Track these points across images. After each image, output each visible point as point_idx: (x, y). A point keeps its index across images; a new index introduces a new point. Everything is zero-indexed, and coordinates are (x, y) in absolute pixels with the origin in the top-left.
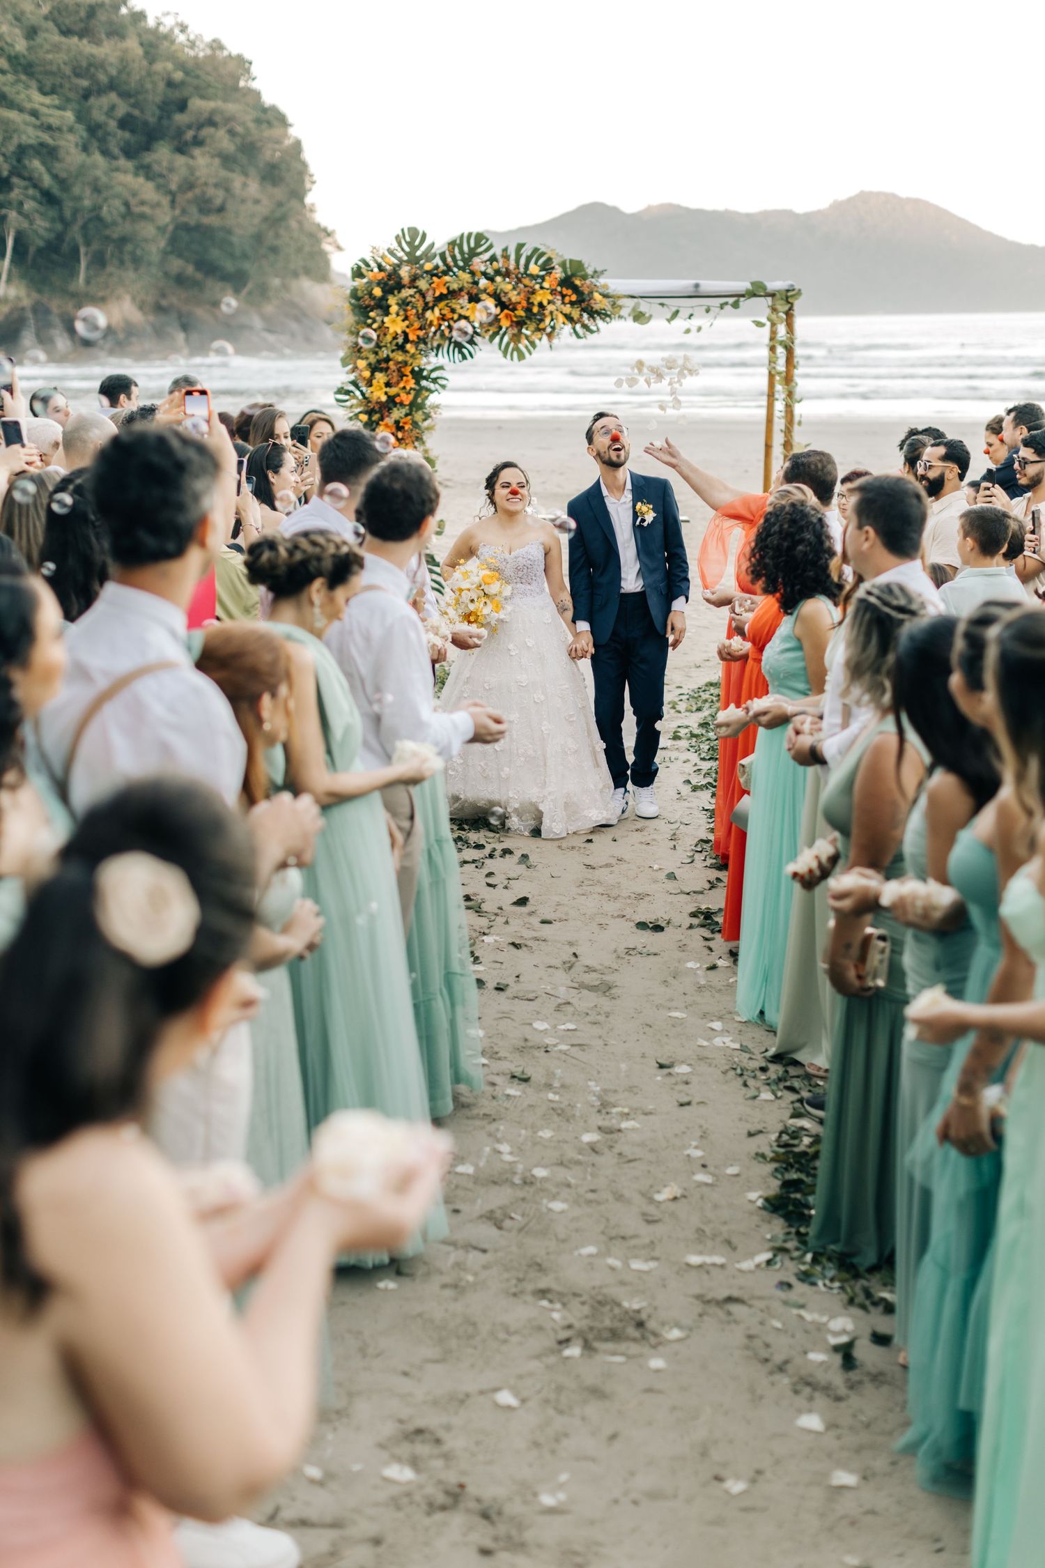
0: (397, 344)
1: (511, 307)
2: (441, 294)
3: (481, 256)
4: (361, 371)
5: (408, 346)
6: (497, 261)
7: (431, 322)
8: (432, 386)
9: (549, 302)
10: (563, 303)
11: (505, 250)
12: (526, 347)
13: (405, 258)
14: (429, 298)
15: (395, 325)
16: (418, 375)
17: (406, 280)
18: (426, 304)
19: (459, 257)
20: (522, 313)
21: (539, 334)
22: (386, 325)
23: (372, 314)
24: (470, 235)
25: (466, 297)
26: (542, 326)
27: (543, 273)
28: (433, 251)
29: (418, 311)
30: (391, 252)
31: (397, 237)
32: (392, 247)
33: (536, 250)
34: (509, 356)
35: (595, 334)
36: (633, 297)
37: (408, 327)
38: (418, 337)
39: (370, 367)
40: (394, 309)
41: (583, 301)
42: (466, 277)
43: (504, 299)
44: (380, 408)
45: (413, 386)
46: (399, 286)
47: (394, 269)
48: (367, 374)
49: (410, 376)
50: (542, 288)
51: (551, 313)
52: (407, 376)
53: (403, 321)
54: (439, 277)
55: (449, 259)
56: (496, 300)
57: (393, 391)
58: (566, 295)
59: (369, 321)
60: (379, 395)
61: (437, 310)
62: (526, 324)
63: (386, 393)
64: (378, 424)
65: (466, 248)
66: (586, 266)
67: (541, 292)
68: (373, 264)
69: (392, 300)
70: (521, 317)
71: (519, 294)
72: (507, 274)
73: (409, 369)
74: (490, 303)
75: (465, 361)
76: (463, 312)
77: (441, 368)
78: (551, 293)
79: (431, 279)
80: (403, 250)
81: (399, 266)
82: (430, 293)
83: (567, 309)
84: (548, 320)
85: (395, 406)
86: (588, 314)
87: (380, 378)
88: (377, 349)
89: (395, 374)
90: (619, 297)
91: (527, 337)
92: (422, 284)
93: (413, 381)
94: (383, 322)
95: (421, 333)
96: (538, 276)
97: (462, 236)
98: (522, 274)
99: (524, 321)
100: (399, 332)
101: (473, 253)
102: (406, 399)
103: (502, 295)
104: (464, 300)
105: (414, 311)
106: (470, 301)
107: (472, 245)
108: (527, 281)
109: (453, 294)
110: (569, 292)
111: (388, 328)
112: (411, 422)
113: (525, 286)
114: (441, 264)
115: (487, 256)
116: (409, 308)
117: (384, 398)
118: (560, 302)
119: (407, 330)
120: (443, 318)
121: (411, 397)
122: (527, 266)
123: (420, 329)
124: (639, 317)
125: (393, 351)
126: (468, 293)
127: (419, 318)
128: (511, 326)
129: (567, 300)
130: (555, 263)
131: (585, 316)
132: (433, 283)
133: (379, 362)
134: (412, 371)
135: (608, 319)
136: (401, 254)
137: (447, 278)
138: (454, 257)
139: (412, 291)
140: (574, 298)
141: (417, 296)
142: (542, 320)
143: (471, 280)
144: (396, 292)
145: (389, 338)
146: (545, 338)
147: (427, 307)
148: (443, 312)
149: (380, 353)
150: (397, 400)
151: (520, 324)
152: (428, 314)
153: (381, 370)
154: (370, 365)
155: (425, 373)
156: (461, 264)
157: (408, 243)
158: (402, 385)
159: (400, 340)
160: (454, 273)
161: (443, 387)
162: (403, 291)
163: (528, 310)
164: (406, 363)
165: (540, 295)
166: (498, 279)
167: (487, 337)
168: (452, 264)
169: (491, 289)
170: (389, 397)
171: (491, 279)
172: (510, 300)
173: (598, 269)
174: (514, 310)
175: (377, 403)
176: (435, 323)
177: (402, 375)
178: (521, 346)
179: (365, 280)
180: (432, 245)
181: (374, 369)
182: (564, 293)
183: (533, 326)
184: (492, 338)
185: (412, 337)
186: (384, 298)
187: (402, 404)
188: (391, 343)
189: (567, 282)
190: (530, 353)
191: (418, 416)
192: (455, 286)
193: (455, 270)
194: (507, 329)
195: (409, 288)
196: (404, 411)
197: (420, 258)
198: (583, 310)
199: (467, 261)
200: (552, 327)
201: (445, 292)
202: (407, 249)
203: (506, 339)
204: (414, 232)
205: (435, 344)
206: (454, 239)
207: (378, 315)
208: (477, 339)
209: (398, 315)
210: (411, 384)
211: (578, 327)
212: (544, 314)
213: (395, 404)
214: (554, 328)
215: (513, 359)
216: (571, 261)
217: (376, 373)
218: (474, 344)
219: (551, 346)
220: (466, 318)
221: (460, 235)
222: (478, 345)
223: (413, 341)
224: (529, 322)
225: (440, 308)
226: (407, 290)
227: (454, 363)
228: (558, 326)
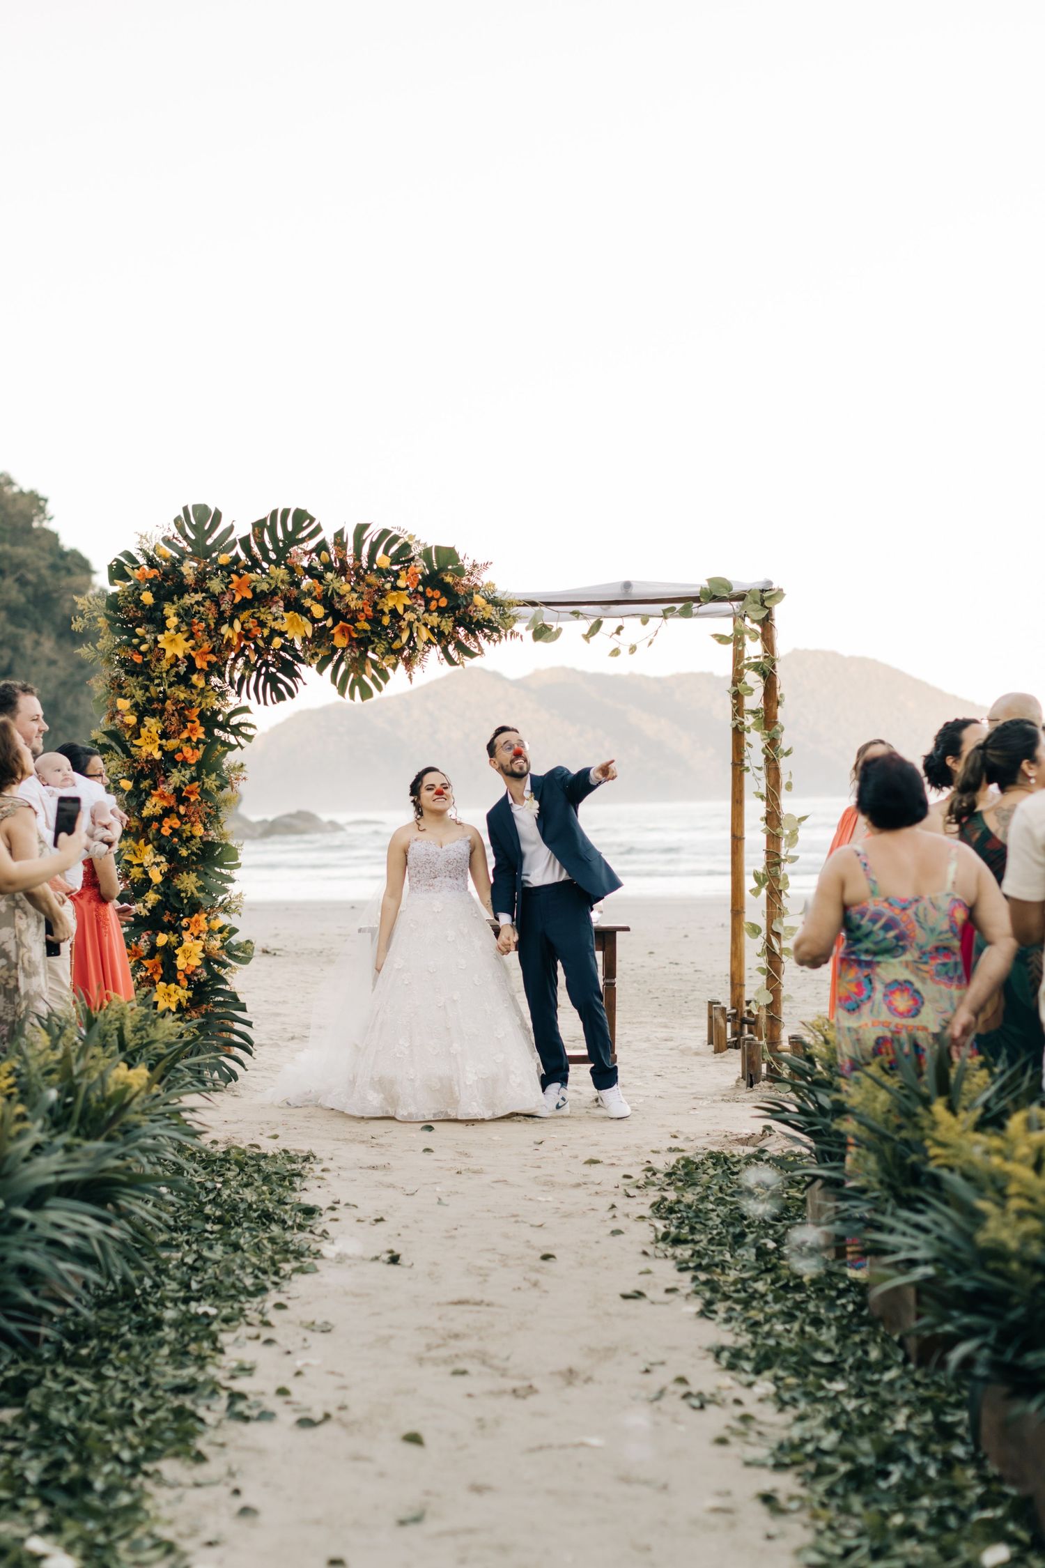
0: (177, 674)
1: (349, 617)
2: (244, 599)
3: (301, 546)
4: (123, 716)
5: (195, 678)
6: (327, 550)
7: (229, 640)
8: (232, 739)
9: (406, 608)
10: (427, 610)
11: (339, 534)
12: (373, 679)
13: (189, 549)
14: (225, 606)
15: (175, 645)
16: (210, 720)
17: (190, 579)
18: (221, 613)
19: (270, 546)
20: (367, 626)
21: (392, 659)
22: (160, 646)
23: (139, 631)
24: (286, 512)
25: (281, 604)
26: (396, 645)
27: (395, 568)
28: (231, 538)
29: (208, 626)
30: (167, 541)
31: (177, 521)
32: (170, 535)
33: (385, 533)
34: (347, 693)
35: (478, 657)
36: (533, 604)
37: (193, 649)
38: (209, 663)
39: (137, 710)
40: (172, 621)
41: (458, 607)
42: (281, 573)
43: (338, 606)
44: (151, 770)
45: (203, 737)
46: (181, 589)
47: (173, 565)
48: (132, 720)
49: (198, 722)
50: (395, 588)
51: (410, 624)
52: (194, 722)
53: (187, 640)
54: (240, 576)
55: (256, 550)
56: (325, 608)
57: (172, 744)
58: (432, 598)
59: (135, 641)
60: (149, 748)
61: (237, 625)
62: (373, 642)
63: (161, 748)
64: (149, 794)
65: (280, 535)
66: (461, 557)
67: (394, 594)
68: (142, 561)
69: (169, 610)
70: (365, 631)
71: (359, 598)
72: (343, 570)
73: (197, 711)
74: (318, 611)
75: (281, 702)
76: (277, 625)
77: (245, 710)
78: (410, 596)
79: (229, 576)
80: (186, 537)
81: (180, 562)
82: (227, 597)
83: (434, 619)
84: (405, 636)
85: (175, 767)
86: (466, 628)
87: (154, 725)
88: (148, 683)
89: (173, 719)
90: (511, 604)
91: (374, 664)
92: (215, 585)
93: (202, 730)
94: (156, 642)
95: (213, 658)
96: (389, 572)
97: (274, 513)
98: (365, 572)
99: (369, 638)
100: (180, 655)
101: (292, 539)
102: (193, 756)
103: (336, 599)
104: (278, 609)
105: (203, 625)
106: (287, 610)
107: (290, 528)
108: (372, 579)
109: (261, 599)
110: (437, 594)
111: (164, 650)
112: (199, 790)
113: (369, 585)
114: (243, 556)
115: (312, 544)
116: (195, 620)
117: (158, 755)
118: (422, 609)
119: (193, 654)
120: (246, 635)
121: (199, 754)
122: (372, 557)
123: (212, 652)
124: (542, 633)
125: (171, 685)
126: (285, 598)
127: (211, 637)
128: (349, 646)
129: (433, 605)
130: (416, 551)
131: (462, 631)
132: (231, 582)
133: (150, 700)
134: (201, 715)
135: (495, 636)
136: (184, 544)
137: (253, 576)
138: (262, 546)
139: (199, 597)
140: (443, 602)
141: (207, 603)
142: (397, 637)
143: (287, 578)
144: (175, 598)
145: (165, 665)
146: (401, 667)
147: (221, 619)
148: (249, 625)
149: (152, 689)
150: (178, 757)
151: (363, 643)
152: (225, 629)
153: (153, 714)
154: (136, 706)
155: (220, 718)
156: (273, 556)
157: (193, 527)
158: (185, 735)
159: (182, 669)
160: (264, 571)
161: (249, 738)
162: (186, 596)
163: (375, 621)
164: (189, 704)
165: (393, 598)
166: (329, 576)
167: (314, 666)
168: (259, 557)
169: (320, 589)
170: (165, 753)
171: (320, 577)
172: (348, 606)
173: (479, 562)
174: (354, 620)
175: (147, 761)
176: (235, 642)
177: (184, 721)
178: (366, 678)
179: (132, 582)
180: (230, 529)
181: (142, 711)
182: (429, 595)
183: (381, 648)
184: (320, 669)
185: (200, 664)
186: (157, 607)
187: (185, 764)
188: (168, 672)
189: (433, 580)
190: (380, 688)
191: (211, 782)
192: (265, 587)
193: (265, 565)
194: (344, 649)
195: (196, 591)
196: (188, 774)
197: (212, 548)
198: (459, 622)
199: (282, 553)
200: (410, 648)
201: (249, 596)
202: (193, 537)
203: (343, 667)
204: (201, 510)
205: (237, 676)
206: (262, 517)
207: (148, 632)
208: (301, 668)
209: (178, 630)
210: (200, 733)
211: (451, 648)
212: (400, 627)
213: (175, 764)
214: (414, 649)
215: (352, 697)
216: (438, 549)
217: (146, 718)
218: (293, 675)
219: (410, 677)
220: (282, 634)
221: (270, 512)
222: (300, 677)
223: (202, 670)
224: (376, 640)
225: (242, 620)
226: (192, 594)
227: (265, 703)
228: (420, 646)
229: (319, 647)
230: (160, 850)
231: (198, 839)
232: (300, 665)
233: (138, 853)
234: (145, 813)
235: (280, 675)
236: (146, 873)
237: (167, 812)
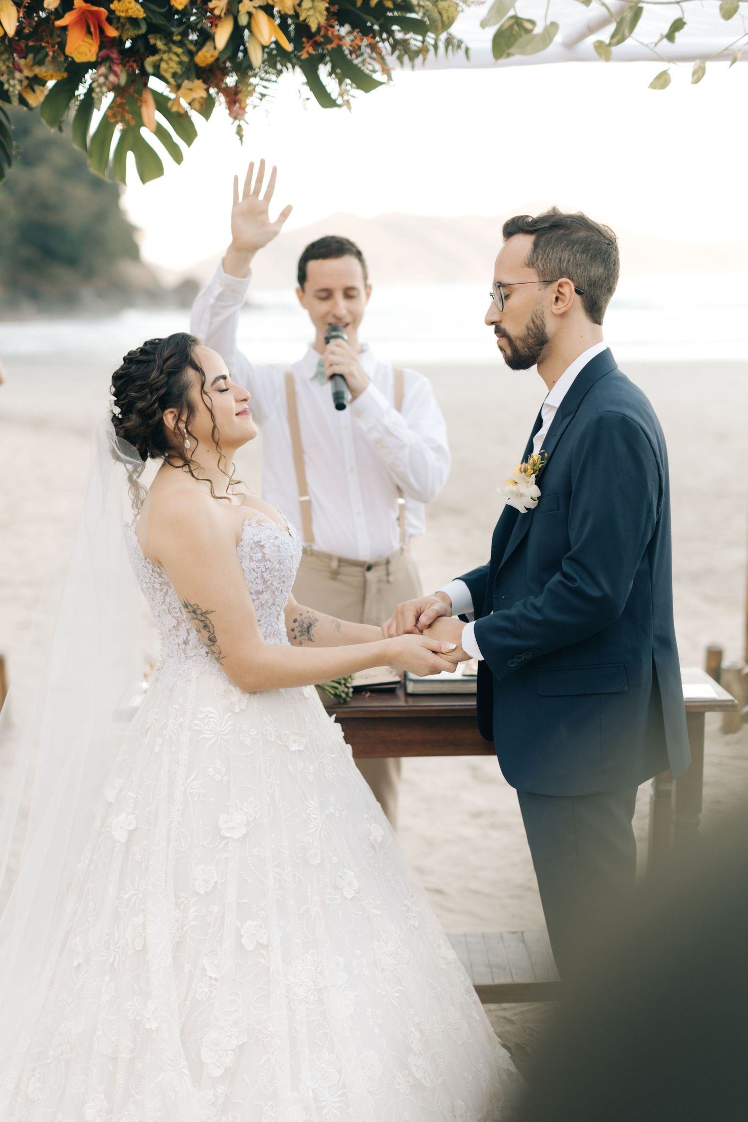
12: (161, 134)
20: (136, 11)
21: (198, 90)
26: (205, 55)
35: (383, 85)
51: (234, 6)
62: (154, 51)
70: (134, 23)
84: (222, 35)
86: (355, 26)
91: (161, 103)
99: (145, 39)
128: (105, 60)
131: (346, 34)
142: (206, 37)
151: (135, 53)
178: (147, 134)
183: (171, 63)
190: (177, 156)
198: (339, 7)
200: (237, 65)
203: (99, 109)
212: (211, 13)
214: (244, 69)
219: (239, 131)
224: (160, 45)
228: (257, 57)
229: (40, 63)
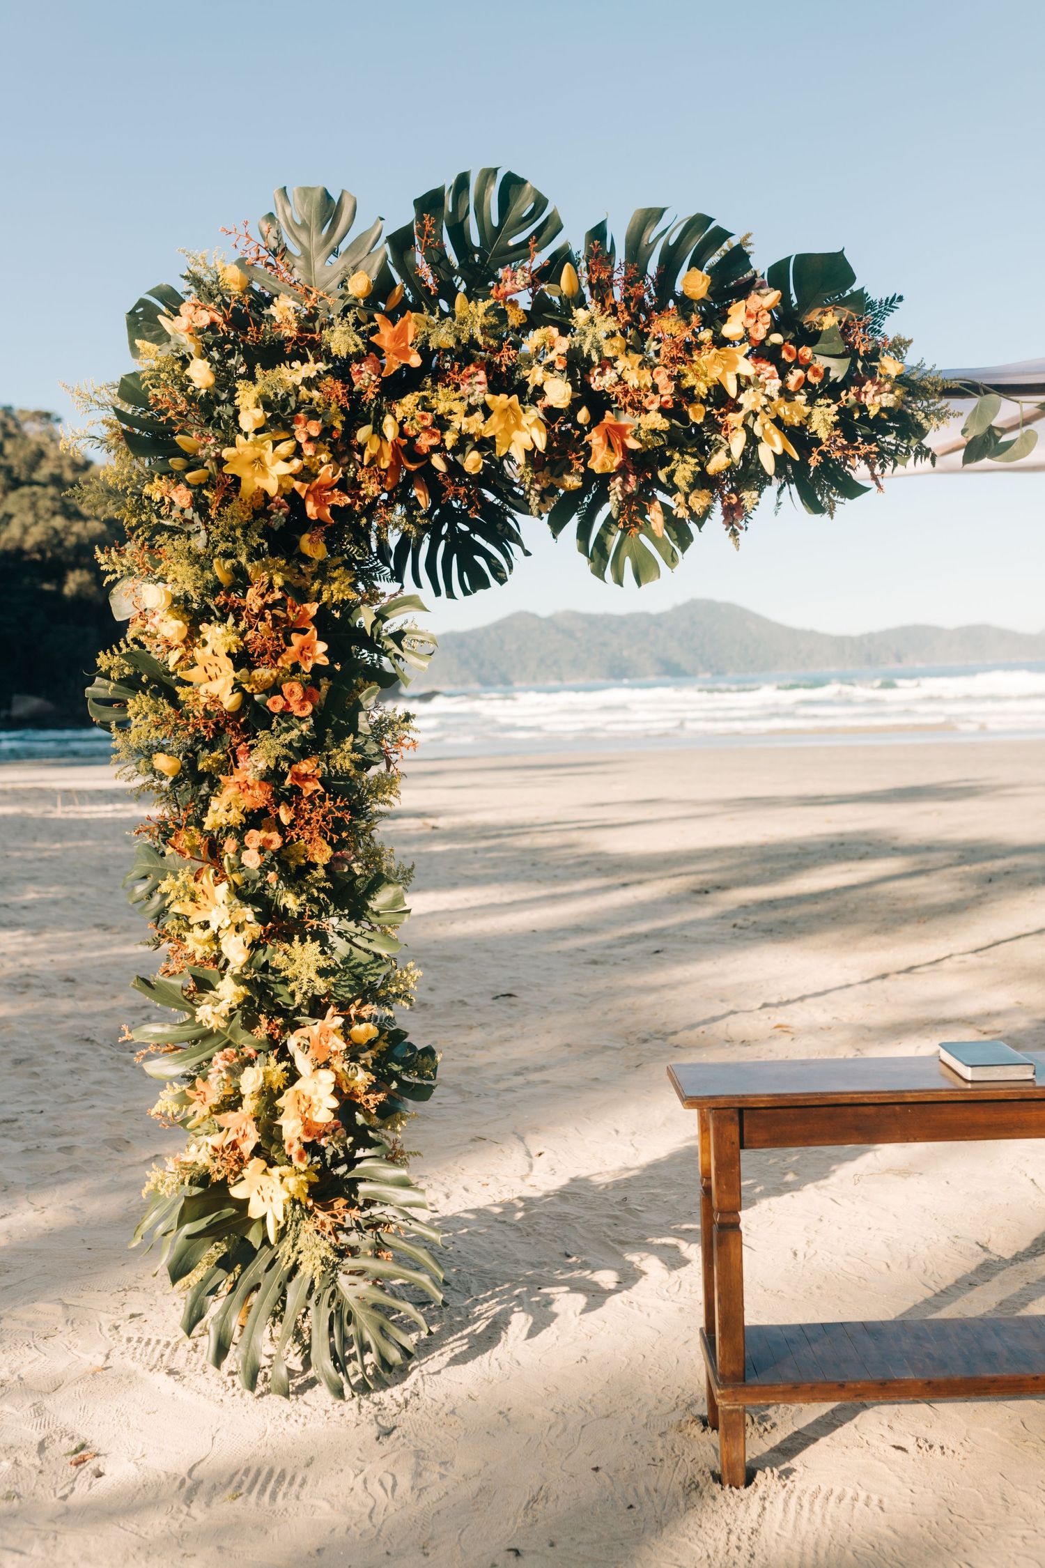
0: (267, 531)
2: (403, 368)
3: (519, 261)
5: (305, 541)
6: (573, 267)
7: (375, 459)
11: (598, 233)
13: (290, 273)
14: (364, 386)
15: (260, 469)
16: (340, 627)
17: (290, 332)
18: (355, 398)
19: (454, 262)
20: (659, 424)
21: (702, 499)
22: (229, 470)
24: (484, 180)
25: (482, 377)
26: (715, 467)
27: (717, 299)
29: (329, 429)
31: (266, 217)
32: (250, 249)
33: (695, 226)
34: (608, 573)
36: (976, 389)
37: (300, 476)
38: (334, 508)
39: (187, 610)
40: (251, 417)
42: (479, 314)
43: (599, 382)
44: (219, 731)
45: (324, 661)
46: (271, 352)
47: (255, 304)
48: (176, 629)
49: (314, 632)
50: (719, 340)
51: (748, 421)
52: (305, 632)
53: (285, 460)
54: (392, 320)
55: (425, 271)
56: (573, 387)
57: (259, 678)
58: (793, 364)
59: (178, 463)
60: (212, 686)
61: (390, 427)
62: (670, 461)
63: (237, 686)
64: (216, 783)
65: (475, 236)
67: (718, 352)
69: (247, 396)
70: (655, 433)
73: (311, 609)
74: (558, 393)
75: (480, 592)
76: (473, 425)
77: (410, 605)
78: (748, 357)
79: (371, 323)
82: (367, 365)
83: (796, 410)
84: (737, 445)
85: (266, 725)
87: (218, 636)
89: (263, 626)
91: (664, 511)
92: (344, 344)
93: (322, 647)
94: (220, 462)
95: (343, 498)
96: (706, 308)
97: (462, 182)
100: (274, 492)
101: (498, 247)
102: (304, 701)
103: (596, 367)
104: (476, 389)
105: (318, 428)
106: (493, 392)
107: (496, 220)
108: (667, 325)
109: (439, 370)
111: (238, 479)
112: (318, 773)
113: (664, 338)
114: (396, 278)
115: (540, 259)
116: (301, 418)
117: (230, 702)
118: (773, 386)
119: (300, 488)
120: (408, 445)
121: (319, 696)
123: (341, 485)
126: (489, 367)
127: (335, 453)
128: (620, 469)
129: (795, 378)
130: (759, 264)
132: (375, 330)
133: (212, 588)
134: (322, 619)
137: (419, 320)
138: (435, 252)
139: (311, 369)
140: (816, 375)
141: (327, 381)
143: (491, 325)
144: (257, 371)
145: (241, 510)
147: (357, 413)
149: (217, 562)
150: (273, 705)
151: (647, 464)
152: (363, 433)
153: (220, 616)
154: (183, 598)
155: (361, 622)
156: (462, 282)
157: (298, 232)
158: (287, 659)
159: (278, 520)
162: (282, 367)
163: (676, 413)
165: (713, 362)
166: (579, 322)
167: (546, 515)
168: (432, 283)
169: (559, 349)
170: (245, 697)
171: (558, 325)
174: (632, 413)
175: (210, 714)
177: (286, 630)
181: (197, 611)
182: (788, 356)
183: (685, 472)
184: (557, 524)
185: (311, 509)
186: (222, 392)
187: (287, 718)
188: (246, 527)
189: (794, 323)
190: (672, 562)
191: (343, 755)
194: (610, 477)
199: (479, 278)
201: (415, 360)
205: (393, 540)
206: (436, 187)
207: (202, 443)
208: (519, 521)
209: (268, 439)
210: (320, 655)
213: (266, 719)
215: (619, 581)
216: (802, 259)
217: (203, 627)
218: (504, 536)
220: (486, 445)
221: (453, 181)
222: (518, 541)
223: (320, 522)
224: (676, 456)
225: (399, 416)
226: (296, 364)
227: (451, 595)
229: (559, 475)
230: (242, 894)
231: (321, 873)
232: (519, 517)
233: (201, 898)
234: (208, 823)
235: (478, 538)
236: (216, 939)
237: (255, 819)
